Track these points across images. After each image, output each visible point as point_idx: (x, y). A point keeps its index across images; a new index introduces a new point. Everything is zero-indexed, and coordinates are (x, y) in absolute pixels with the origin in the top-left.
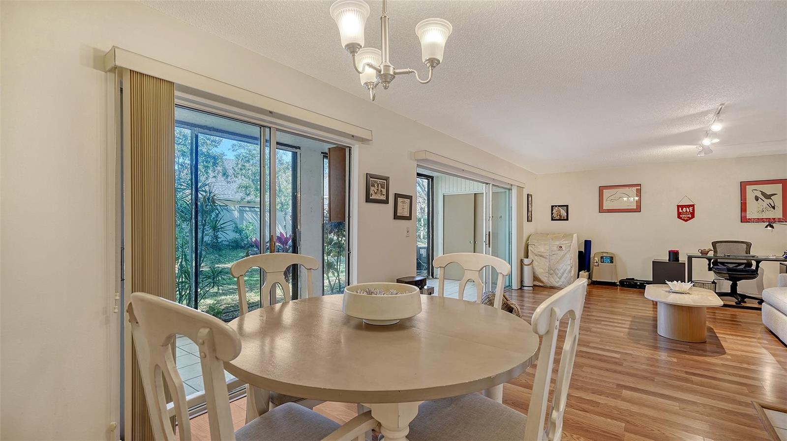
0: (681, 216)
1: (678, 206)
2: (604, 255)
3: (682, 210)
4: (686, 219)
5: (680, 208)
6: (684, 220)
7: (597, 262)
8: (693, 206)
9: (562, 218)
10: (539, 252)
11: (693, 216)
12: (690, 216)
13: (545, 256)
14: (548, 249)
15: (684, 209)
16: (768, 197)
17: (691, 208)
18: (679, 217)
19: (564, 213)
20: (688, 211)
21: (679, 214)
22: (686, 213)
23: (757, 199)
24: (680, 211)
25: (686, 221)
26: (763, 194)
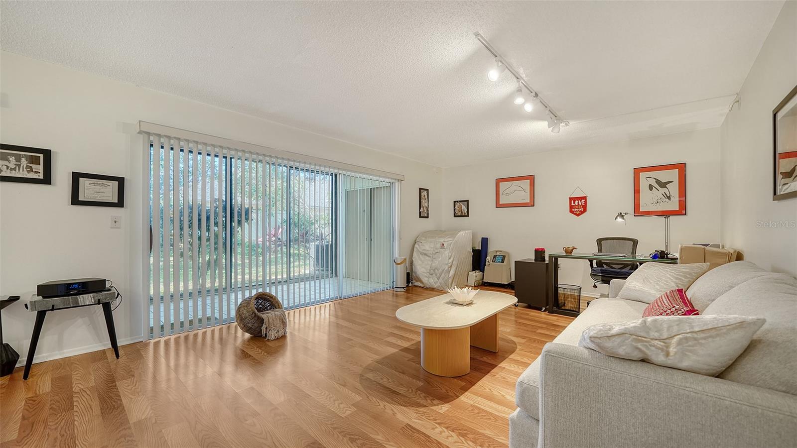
0: (573, 210)
1: (571, 199)
2: (498, 253)
3: (574, 203)
4: (578, 213)
5: (572, 201)
6: (576, 214)
7: (488, 262)
8: (585, 198)
9: (463, 215)
10: (424, 250)
11: (585, 210)
12: (582, 209)
13: (429, 255)
14: (433, 247)
15: (577, 201)
16: (663, 185)
17: (583, 201)
18: (571, 212)
19: (464, 208)
20: (580, 204)
21: (571, 207)
22: (578, 206)
23: (651, 187)
24: (573, 204)
25: (578, 215)
26: (658, 182)
